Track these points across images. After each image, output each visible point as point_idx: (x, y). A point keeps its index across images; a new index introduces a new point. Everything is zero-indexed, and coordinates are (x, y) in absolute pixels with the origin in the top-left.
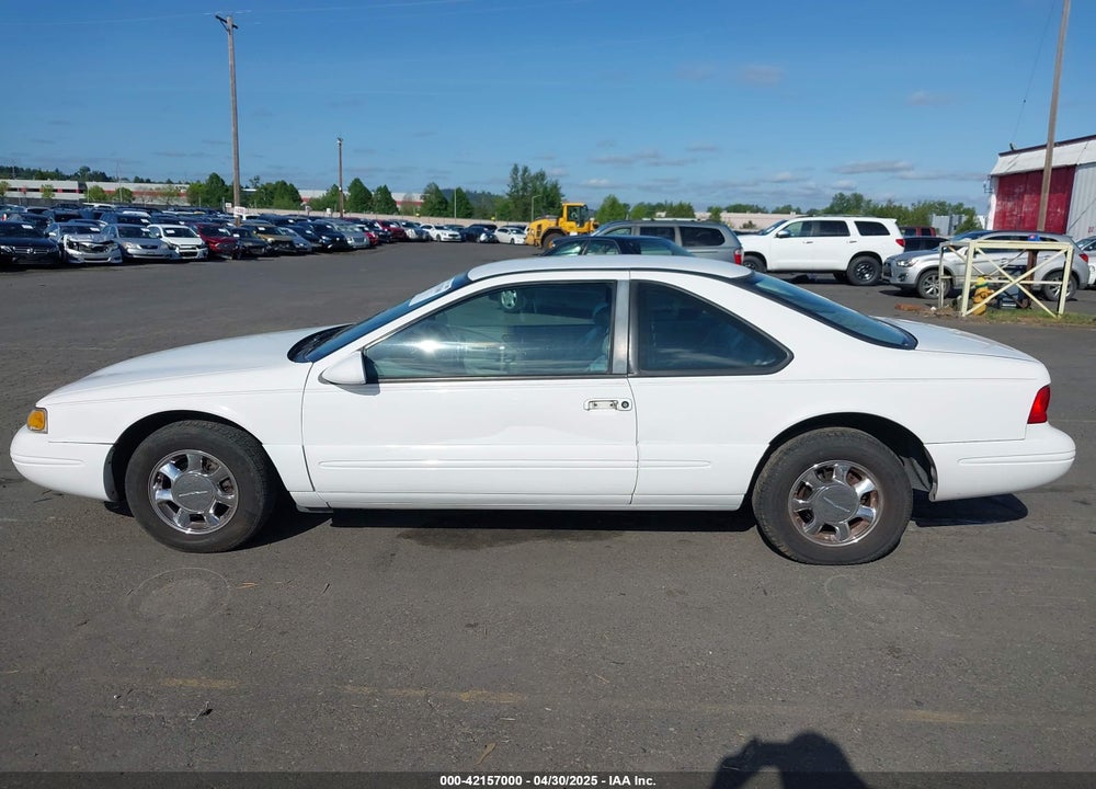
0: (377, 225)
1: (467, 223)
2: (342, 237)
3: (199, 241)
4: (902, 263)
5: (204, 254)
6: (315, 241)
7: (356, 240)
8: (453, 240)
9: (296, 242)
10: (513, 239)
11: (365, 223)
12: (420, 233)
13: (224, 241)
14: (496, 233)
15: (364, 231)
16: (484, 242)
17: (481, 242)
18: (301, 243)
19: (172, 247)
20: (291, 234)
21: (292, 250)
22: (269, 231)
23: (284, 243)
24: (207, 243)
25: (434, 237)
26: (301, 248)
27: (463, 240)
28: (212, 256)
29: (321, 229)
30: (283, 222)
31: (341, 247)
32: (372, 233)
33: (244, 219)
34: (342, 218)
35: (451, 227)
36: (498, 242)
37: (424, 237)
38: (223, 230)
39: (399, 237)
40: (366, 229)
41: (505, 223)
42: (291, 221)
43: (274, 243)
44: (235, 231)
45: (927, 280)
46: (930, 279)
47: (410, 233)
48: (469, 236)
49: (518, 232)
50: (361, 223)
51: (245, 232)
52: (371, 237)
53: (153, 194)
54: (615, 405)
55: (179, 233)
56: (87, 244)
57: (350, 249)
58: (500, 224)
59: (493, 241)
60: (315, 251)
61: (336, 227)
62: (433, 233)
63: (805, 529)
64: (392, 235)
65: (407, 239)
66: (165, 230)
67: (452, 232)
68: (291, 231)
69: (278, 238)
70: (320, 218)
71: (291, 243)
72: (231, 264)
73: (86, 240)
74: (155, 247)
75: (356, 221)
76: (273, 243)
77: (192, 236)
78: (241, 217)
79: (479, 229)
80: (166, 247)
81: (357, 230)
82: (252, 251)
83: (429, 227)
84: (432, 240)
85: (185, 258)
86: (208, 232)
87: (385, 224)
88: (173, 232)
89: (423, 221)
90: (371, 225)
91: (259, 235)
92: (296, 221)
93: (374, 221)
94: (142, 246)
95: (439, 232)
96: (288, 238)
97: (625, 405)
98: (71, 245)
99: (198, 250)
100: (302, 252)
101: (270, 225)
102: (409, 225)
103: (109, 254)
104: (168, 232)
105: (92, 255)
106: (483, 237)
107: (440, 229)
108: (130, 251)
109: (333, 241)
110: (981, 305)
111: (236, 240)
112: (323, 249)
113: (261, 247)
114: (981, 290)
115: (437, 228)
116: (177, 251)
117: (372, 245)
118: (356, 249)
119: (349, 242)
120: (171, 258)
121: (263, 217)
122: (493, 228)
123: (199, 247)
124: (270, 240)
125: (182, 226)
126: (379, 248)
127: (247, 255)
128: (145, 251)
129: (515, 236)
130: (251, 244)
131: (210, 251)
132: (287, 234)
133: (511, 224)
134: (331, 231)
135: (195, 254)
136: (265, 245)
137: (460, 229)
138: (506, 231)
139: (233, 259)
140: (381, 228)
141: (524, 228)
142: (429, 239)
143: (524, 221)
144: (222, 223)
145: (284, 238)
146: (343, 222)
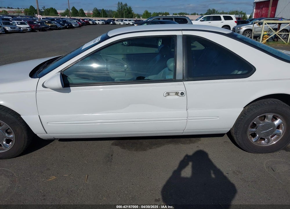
0: (81, 20)
1: (106, 19)
2: (71, 24)
3: (28, 26)
4: (239, 28)
5: (30, 30)
6: (63, 25)
7: (75, 25)
8: (103, 24)
9: (58, 26)
10: (120, 23)
11: (77, 19)
12: (93, 22)
13: (35, 26)
14: (115, 22)
15: (77, 22)
16: (112, 24)
17: (111, 24)
18: (59, 26)
19: (20, 28)
20: (56, 23)
21: (56, 28)
22: (49, 23)
23: (54, 26)
24: (31, 26)
25: (97, 23)
26: (59, 27)
27: (106, 24)
28: (33, 30)
29: (65, 22)
30: (53, 20)
31: (71, 27)
32: (80, 23)
33: (41, 19)
34: (70, 18)
35: (102, 20)
36: (116, 24)
37: (95, 23)
38: (35, 22)
39: (87, 23)
40: (78, 21)
41: (117, 19)
42: (55, 19)
43: (51, 26)
44: (39, 23)
45: (246, 33)
46: (247, 33)
47: (91, 22)
48: (107, 23)
49: (122, 21)
50: (76, 20)
51: (42, 23)
52: (79, 24)
53: (14, 12)
54: (178, 94)
55: (22, 24)
57: (73, 28)
58: (116, 19)
59: (114, 24)
60: (63, 28)
61: (69, 21)
62: (97, 22)
63: (253, 140)
64: (86, 23)
65: (90, 24)
67: (102, 22)
68: (56, 22)
69: (52, 25)
70: (64, 18)
71: (56, 26)
72: (39, 33)
74: (15, 28)
75: (75, 19)
77: (26, 24)
78: (40, 18)
79: (110, 21)
80: (18, 28)
81: (75, 22)
82: (45, 29)
83: (96, 20)
84: (97, 24)
85: (25, 31)
86: (30, 23)
87: (83, 20)
88: (20, 23)
89: (94, 19)
90: (79, 20)
91: (46, 24)
92: (57, 19)
93: (80, 19)
95: (99, 22)
96: (55, 25)
97: (182, 94)
99: (28, 29)
100: (60, 29)
101: (49, 21)
102: (90, 20)
103: (1, 31)
104: (18, 23)
106: (111, 23)
107: (99, 21)
108: (7, 29)
109: (68, 25)
110: (265, 41)
111: (39, 25)
112: (66, 28)
113: (47, 28)
114: (265, 36)
115: (98, 21)
116: (22, 29)
117: (80, 26)
118: (75, 28)
119: (73, 25)
120: (20, 31)
121: (47, 18)
122: (114, 20)
123: (28, 28)
124: (50, 25)
125: (22, 21)
126: (82, 27)
127: (43, 30)
128: (12, 29)
129: (120, 22)
130: (44, 27)
131: (32, 29)
132: (54, 23)
133: (119, 19)
134: (68, 22)
135: (27, 30)
136: (48, 27)
137: (105, 21)
138: (118, 21)
139: (39, 31)
140: (82, 21)
141: (123, 20)
142: (96, 24)
143: (122, 18)
144: (35, 20)
145: (54, 24)
146: (71, 19)
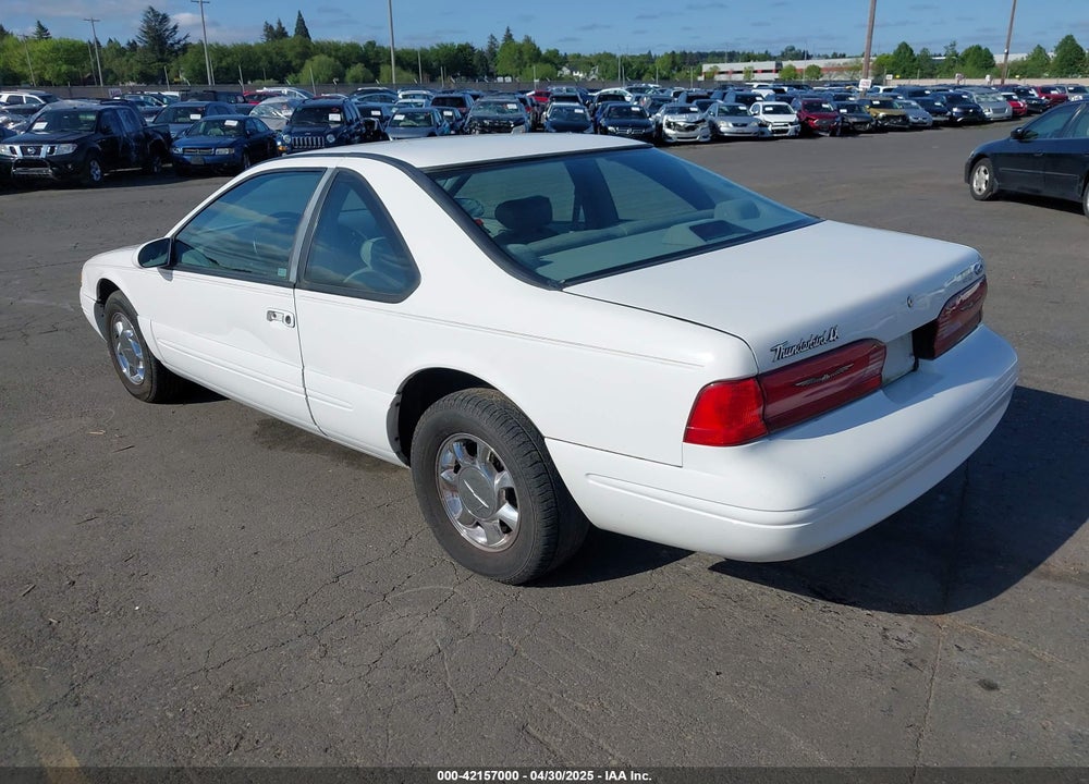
0: (1033, 92)
2: (978, 108)
3: (794, 117)
5: (796, 131)
6: (942, 114)
7: (995, 111)
9: (913, 116)
11: (1018, 90)
13: (823, 117)
15: (1010, 99)
18: (921, 117)
19: (763, 125)
20: (912, 108)
21: (904, 125)
22: (883, 105)
23: (897, 117)
24: (803, 118)
26: (917, 123)
28: (806, 131)
29: (954, 100)
30: (916, 93)
31: (974, 119)
32: (1022, 102)
38: (827, 106)
40: (1015, 97)
42: (927, 92)
44: (841, 107)
47: (1078, 99)
50: (1012, 90)
51: (856, 106)
52: (1019, 107)
53: (840, 70)
55: (777, 110)
56: (682, 124)
57: (985, 122)
60: (936, 125)
61: (976, 97)
64: (1052, 102)
66: (764, 107)
68: (915, 104)
69: (893, 112)
71: (905, 117)
72: (826, 140)
73: (681, 120)
74: (745, 125)
76: (884, 118)
77: (789, 113)
80: (758, 124)
81: (1001, 99)
82: (857, 127)
85: (779, 135)
86: (808, 108)
87: (1043, 90)
88: (771, 109)
90: (1022, 92)
91: (872, 109)
93: (1029, 88)
94: (735, 125)
96: (905, 112)
98: (669, 126)
99: (790, 127)
100: (917, 127)
102: (1079, 89)
103: (698, 134)
104: (767, 109)
105: (684, 134)
108: (722, 129)
109: (965, 113)
111: (841, 115)
112: (952, 123)
113: (866, 123)
116: (770, 128)
117: (1016, 116)
118: (993, 122)
119: (987, 114)
120: (762, 135)
123: (791, 124)
124: (881, 114)
125: (784, 103)
127: (848, 131)
128: (735, 129)
130: (855, 120)
131: (804, 127)
132: (907, 107)
134: (967, 101)
135: (786, 131)
136: (873, 121)
139: (831, 136)
140: (1036, 96)
145: (900, 111)
